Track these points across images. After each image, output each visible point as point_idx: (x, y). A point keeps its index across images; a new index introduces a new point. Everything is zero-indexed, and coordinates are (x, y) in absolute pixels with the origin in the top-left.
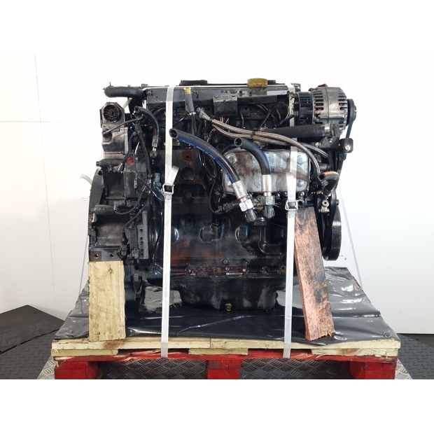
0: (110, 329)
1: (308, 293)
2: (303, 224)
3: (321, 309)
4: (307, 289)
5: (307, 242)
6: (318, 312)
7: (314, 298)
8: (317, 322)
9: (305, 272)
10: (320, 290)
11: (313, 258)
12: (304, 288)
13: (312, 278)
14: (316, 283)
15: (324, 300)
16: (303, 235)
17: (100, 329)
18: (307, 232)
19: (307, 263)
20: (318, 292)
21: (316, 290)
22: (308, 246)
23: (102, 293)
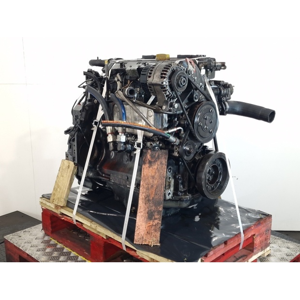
0: (58, 199)
1: (142, 210)
2: (153, 161)
3: (151, 224)
4: (142, 207)
5: (153, 174)
6: (147, 226)
7: (147, 215)
8: (143, 233)
9: (144, 194)
10: (154, 211)
11: (155, 186)
12: (139, 205)
13: (149, 200)
14: (151, 205)
15: (155, 219)
16: (151, 168)
17: (55, 197)
18: (155, 167)
19: (148, 189)
20: (152, 212)
21: (151, 210)
22: (153, 177)
23: (62, 178)
